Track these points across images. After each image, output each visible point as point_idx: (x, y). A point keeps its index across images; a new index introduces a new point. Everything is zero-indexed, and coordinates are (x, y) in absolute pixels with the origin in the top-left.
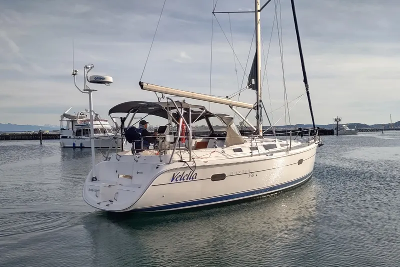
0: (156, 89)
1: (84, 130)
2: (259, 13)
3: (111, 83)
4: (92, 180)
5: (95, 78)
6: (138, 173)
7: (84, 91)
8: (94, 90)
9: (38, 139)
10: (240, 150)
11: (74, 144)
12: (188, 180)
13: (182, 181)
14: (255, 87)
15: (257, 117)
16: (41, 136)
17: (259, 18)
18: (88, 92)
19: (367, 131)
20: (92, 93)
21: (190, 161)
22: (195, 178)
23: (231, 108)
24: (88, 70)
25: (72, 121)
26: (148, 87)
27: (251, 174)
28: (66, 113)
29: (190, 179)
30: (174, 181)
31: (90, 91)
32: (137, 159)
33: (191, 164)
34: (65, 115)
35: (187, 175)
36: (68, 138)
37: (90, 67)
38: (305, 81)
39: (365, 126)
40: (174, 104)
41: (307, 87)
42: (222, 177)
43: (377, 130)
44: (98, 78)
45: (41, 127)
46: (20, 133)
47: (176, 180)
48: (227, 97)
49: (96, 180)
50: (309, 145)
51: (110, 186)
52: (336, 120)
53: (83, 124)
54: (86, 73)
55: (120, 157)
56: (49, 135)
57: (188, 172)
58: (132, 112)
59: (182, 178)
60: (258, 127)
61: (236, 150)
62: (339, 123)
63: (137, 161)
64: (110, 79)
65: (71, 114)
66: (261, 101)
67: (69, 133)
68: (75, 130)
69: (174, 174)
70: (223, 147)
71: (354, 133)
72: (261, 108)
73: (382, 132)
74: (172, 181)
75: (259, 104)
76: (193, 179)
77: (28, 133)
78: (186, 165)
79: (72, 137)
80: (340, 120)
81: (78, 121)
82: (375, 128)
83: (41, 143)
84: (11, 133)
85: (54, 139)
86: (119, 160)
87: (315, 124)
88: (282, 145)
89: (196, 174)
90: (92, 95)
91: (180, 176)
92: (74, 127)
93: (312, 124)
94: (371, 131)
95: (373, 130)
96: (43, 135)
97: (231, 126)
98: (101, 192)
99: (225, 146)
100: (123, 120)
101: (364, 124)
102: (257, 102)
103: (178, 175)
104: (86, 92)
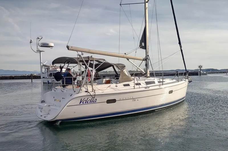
0: (78, 50)
1: (53, 73)
2: (147, 4)
3: (53, 47)
4: (42, 102)
5: (43, 44)
6: (63, 98)
7: (37, 52)
8: (42, 51)
9: (31, 79)
10: (128, 85)
11: (48, 81)
12: (91, 103)
13: (87, 103)
14: (145, 47)
15: (146, 65)
16: (31, 77)
17: (147, 6)
18: (39, 52)
19: (217, 73)
20: (41, 53)
21: (92, 91)
22: (96, 102)
23: (128, 60)
24: (39, 39)
25: (47, 69)
26: (72, 49)
27: (134, 99)
28: (44, 64)
29: (92, 102)
30: (82, 103)
31: (40, 51)
32: (63, 90)
33: (92, 93)
34: (44, 65)
35: (90, 100)
36: (45, 78)
37: (40, 38)
38: (180, 43)
39: (216, 70)
40: (82, 59)
41: (181, 47)
42: (114, 101)
43: (224, 73)
44: (44, 44)
45: (32, 72)
46: (20, 75)
47: (83, 103)
48: (125, 54)
49: (44, 102)
50: (178, 82)
51: (49, 106)
52: (199, 67)
53: (53, 70)
54: (38, 41)
55: (56, 89)
56: (36, 76)
57: (90, 98)
58: (67, 63)
59: (87, 102)
60: (146, 71)
61: (125, 85)
62: (201, 68)
63: (63, 92)
64: (52, 45)
65: (47, 65)
66: (148, 56)
67: (46, 75)
68: (49, 73)
69: (81, 99)
70: (116, 83)
71: (205, 74)
72: (148, 60)
73: (226, 73)
74: (80, 103)
75: (147, 57)
76: (94, 102)
77: (25, 75)
78: (89, 94)
79: (47, 77)
80: (202, 67)
81: (51, 68)
82: (222, 71)
83: (32, 81)
84: (15, 75)
85: (39, 78)
86: (55, 91)
87: (187, 69)
88: (159, 82)
89: (96, 99)
90: (41, 54)
91: (85, 100)
92: (48, 72)
93: (185, 69)
94: (220, 73)
95: (221, 73)
96: (33, 76)
97: (123, 71)
98: (43, 109)
99: (118, 83)
100: (61, 68)
101: (215, 69)
102: (146, 57)
103: (84, 100)
104: (38, 52)
